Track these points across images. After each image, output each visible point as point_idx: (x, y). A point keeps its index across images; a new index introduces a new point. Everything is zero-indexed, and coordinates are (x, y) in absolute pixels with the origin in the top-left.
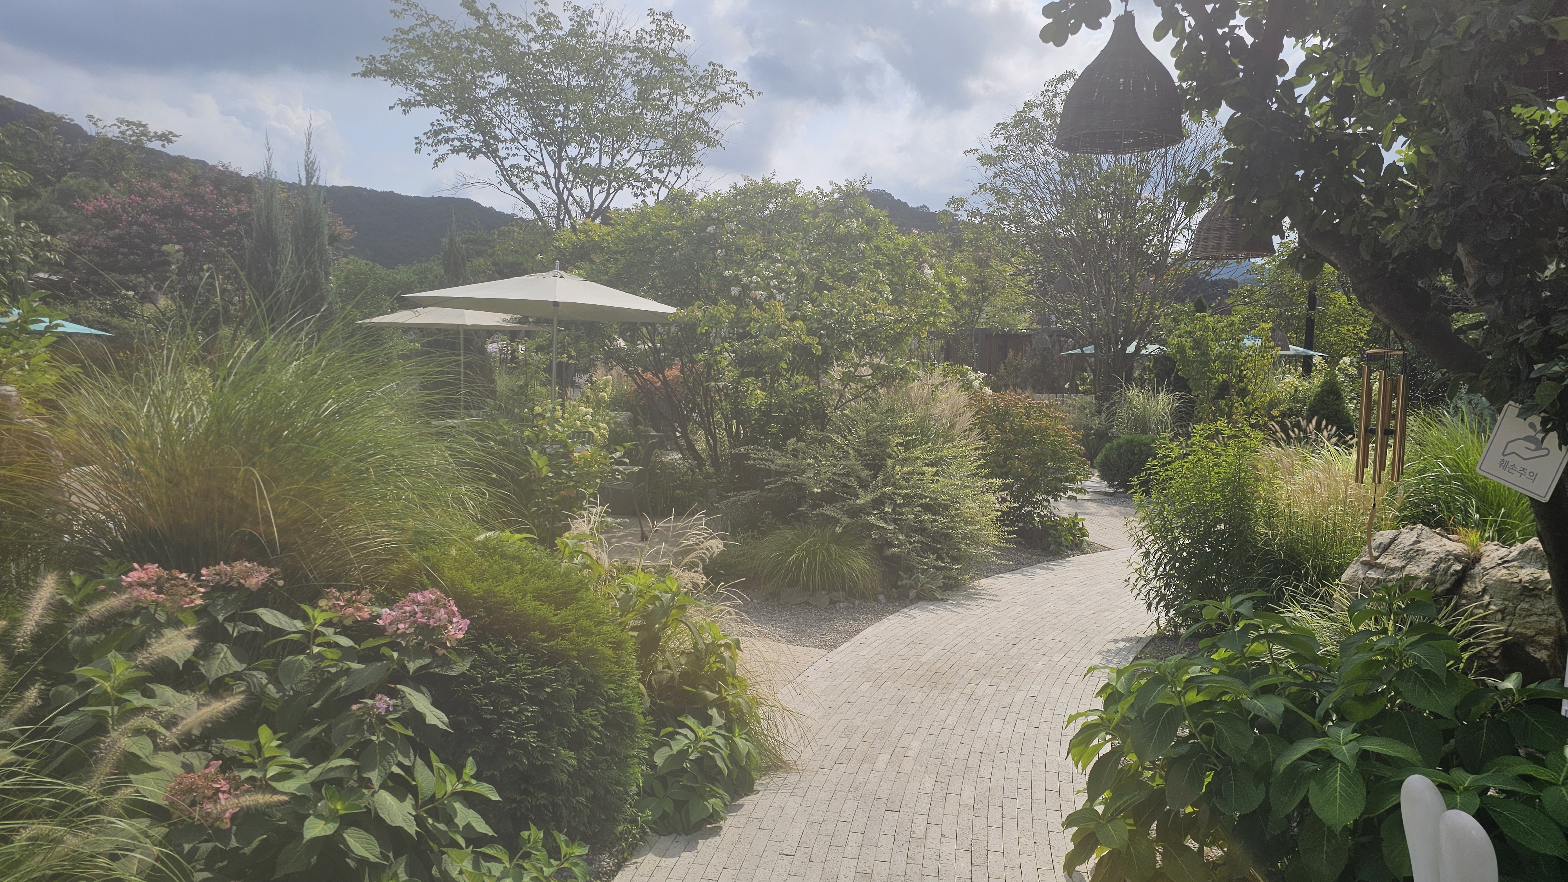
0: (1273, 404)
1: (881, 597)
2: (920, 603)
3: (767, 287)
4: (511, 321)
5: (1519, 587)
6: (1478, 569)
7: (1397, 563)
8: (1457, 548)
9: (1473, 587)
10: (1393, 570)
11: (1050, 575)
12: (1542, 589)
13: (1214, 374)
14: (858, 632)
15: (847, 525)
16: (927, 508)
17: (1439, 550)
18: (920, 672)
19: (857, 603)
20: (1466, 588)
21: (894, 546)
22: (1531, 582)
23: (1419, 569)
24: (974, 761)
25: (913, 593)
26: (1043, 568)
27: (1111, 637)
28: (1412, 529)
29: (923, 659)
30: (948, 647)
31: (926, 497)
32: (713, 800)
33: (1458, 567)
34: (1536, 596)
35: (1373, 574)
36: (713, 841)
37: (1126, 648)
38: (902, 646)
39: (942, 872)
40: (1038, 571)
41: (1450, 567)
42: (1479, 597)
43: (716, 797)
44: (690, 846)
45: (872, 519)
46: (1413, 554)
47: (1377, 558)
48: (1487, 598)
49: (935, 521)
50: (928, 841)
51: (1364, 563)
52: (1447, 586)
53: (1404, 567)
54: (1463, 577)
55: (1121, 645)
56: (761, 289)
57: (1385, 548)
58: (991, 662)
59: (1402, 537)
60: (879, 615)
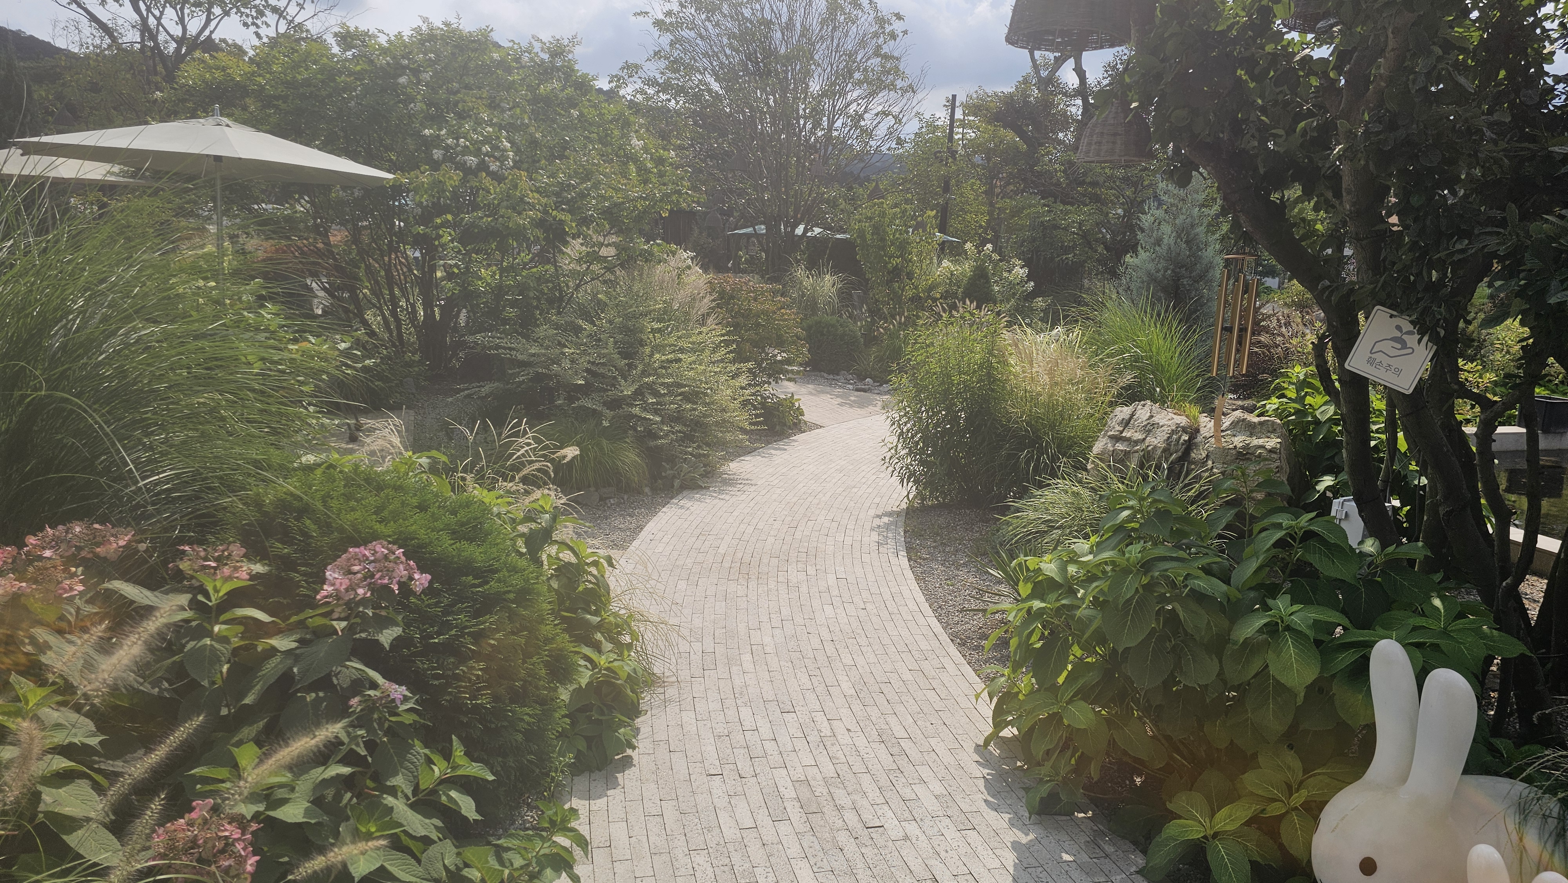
0: (931, 288)
1: (647, 490)
2: (685, 493)
3: (477, 153)
4: (123, 174)
5: (1234, 452)
6: (1199, 439)
7: (1138, 436)
8: (1182, 420)
9: (1198, 454)
10: (1137, 442)
11: (785, 455)
12: (1253, 454)
13: (890, 258)
14: (640, 528)
15: (613, 418)
16: (687, 398)
17: (1170, 423)
18: (726, 565)
19: (626, 497)
20: (1193, 455)
21: (661, 438)
22: (1243, 448)
23: (1157, 440)
24: (830, 649)
25: (677, 483)
26: (776, 449)
27: (872, 512)
28: (1144, 406)
29: (722, 551)
30: (738, 536)
31: (685, 386)
32: (622, 730)
33: (1185, 437)
34: (1248, 459)
35: (1120, 446)
36: (630, 773)
37: (891, 523)
38: (694, 539)
39: (870, 767)
40: (773, 452)
41: (1180, 438)
42: (1204, 463)
43: (625, 726)
44: (612, 784)
45: (636, 411)
46: (1150, 428)
47: (1122, 432)
48: (1210, 462)
49: (694, 409)
50: (839, 737)
51: (1111, 437)
52: (1180, 454)
53: (1144, 439)
54: (1190, 445)
55: (886, 519)
56: (470, 153)
57: (1126, 423)
58: (785, 547)
59: (1138, 413)
60: (652, 509)
